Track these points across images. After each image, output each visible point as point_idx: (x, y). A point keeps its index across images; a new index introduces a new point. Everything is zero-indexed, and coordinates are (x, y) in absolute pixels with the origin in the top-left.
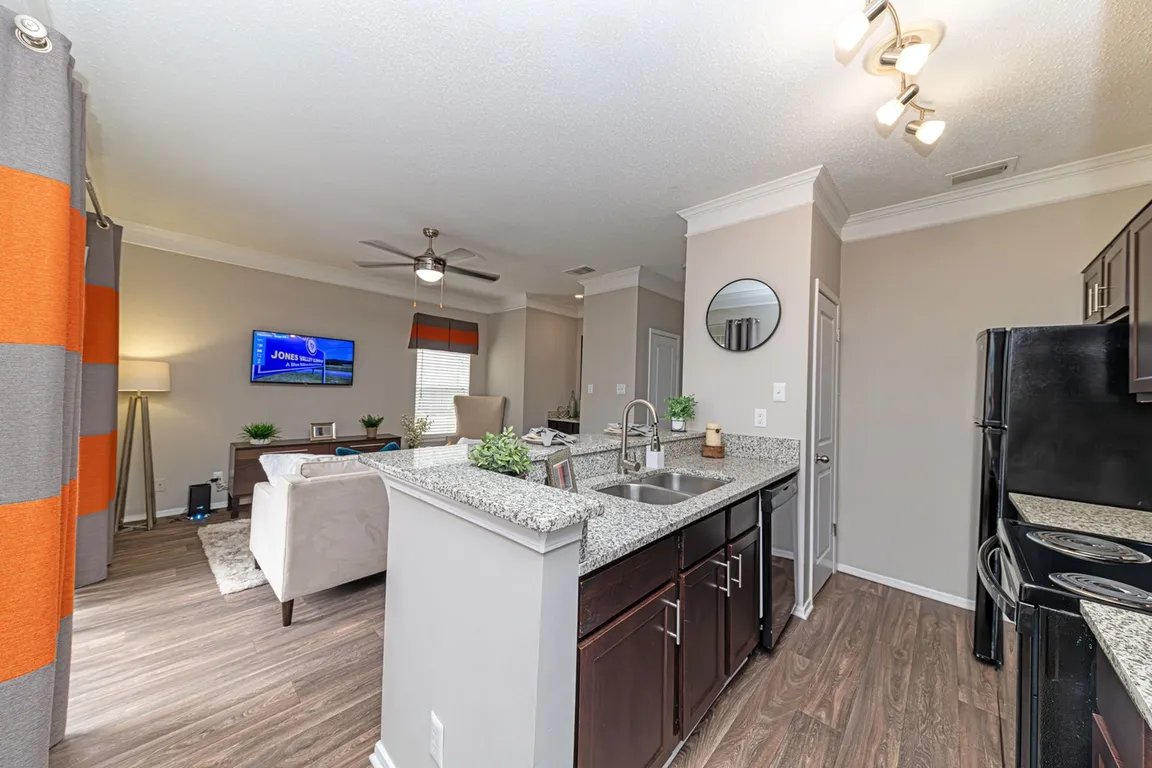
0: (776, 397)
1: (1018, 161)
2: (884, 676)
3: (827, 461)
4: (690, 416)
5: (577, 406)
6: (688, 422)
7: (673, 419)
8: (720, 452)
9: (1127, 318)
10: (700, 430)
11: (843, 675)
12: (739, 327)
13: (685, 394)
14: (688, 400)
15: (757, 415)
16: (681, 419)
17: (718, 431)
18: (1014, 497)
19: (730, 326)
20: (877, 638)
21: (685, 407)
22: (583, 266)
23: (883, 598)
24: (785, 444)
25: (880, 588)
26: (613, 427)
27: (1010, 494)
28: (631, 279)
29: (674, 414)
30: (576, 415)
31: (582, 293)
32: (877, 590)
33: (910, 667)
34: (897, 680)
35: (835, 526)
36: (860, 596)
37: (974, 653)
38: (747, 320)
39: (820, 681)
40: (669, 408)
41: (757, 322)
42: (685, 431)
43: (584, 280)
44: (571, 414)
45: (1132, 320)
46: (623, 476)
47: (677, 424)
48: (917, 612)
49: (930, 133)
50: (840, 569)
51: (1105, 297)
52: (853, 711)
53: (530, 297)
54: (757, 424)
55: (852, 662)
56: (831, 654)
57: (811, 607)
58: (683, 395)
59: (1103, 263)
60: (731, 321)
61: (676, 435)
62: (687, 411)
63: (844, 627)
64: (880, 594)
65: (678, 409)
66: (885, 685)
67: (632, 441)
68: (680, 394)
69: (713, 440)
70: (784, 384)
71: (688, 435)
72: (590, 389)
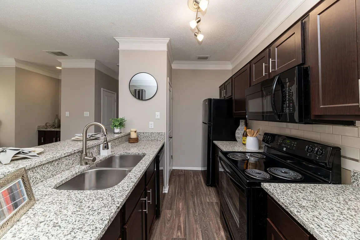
0: (157, 117)
1: (210, 57)
2: (191, 204)
3: (172, 138)
4: (123, 126)
5: (59, 122)
6: (122, 129)
7: (115, 128)
8: (136, 140)
9: (232, 97)
10: (127, 132)
11: (181, 211)
12: (139, 92)
13: (120, 116)
14: (122, 119)
15: (150, 124)
16: (119, 128)
17: (135, 132)
18: (215, 142)
19: (136, 91)
20: (186, 190)
21: (121, 123)
22: (60, 51)
23: (184, 174)
24: (160, 134)
25: (183, 171)
26: (79, 136)
27: (214, 141)
28: (91, 65)
29: (115, 126)
30: (59, 126)
31: (60, 66)
32: (183, 172)
33: (195, 196)
34: (194, 203)
35: (172, 156)
36: (179, 176)
37: (207, 185)
38: (142, 90)
39: (176, 218)
40: (113, 123)
41: (145, 91)
42: (121, 133)
43: (61, 59)
44: (56, 125)
45: (233, 98)
46: (84, 167)
47: (117, 130)
48: (192, 175)
49: (200, 38)
50: (173, 169)
51: (226, 93)
52: (187, 225)
53: (17, 61)
54: (150, 128)
55: (183, 203)
56: (176, 204)
57: (168, 186)
58: (119, 118)
59: (225, 86)
60: (136, 90)
61: (116, 136)
62: (121, 124)
63: (178, 191)
64: (184, 173)
65: (117, 124)
66: (192, 208)
67: (90, 143)
68: (117, 117)
69: (133, 136)
70: (159, 113)
71: (122, 134)
72: (67, 114)
